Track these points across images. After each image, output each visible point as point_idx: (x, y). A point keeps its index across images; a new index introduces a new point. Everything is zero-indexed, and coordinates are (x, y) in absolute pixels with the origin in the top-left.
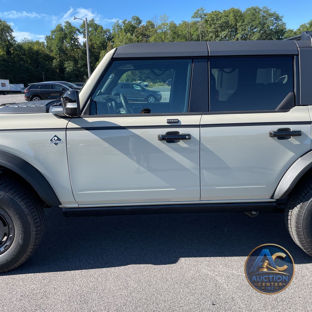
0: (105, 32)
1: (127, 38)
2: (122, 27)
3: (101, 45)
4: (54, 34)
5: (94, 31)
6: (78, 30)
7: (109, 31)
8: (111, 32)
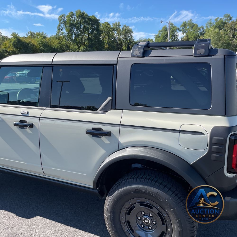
0: (199, 29)
1: (215, 33)
2: (214, 24)
3: (195, 39)
4: (161, 33)
5: (191, 29)
6: (178, 29)
7: (203, 28)
8: (205, 28)
